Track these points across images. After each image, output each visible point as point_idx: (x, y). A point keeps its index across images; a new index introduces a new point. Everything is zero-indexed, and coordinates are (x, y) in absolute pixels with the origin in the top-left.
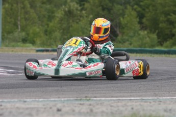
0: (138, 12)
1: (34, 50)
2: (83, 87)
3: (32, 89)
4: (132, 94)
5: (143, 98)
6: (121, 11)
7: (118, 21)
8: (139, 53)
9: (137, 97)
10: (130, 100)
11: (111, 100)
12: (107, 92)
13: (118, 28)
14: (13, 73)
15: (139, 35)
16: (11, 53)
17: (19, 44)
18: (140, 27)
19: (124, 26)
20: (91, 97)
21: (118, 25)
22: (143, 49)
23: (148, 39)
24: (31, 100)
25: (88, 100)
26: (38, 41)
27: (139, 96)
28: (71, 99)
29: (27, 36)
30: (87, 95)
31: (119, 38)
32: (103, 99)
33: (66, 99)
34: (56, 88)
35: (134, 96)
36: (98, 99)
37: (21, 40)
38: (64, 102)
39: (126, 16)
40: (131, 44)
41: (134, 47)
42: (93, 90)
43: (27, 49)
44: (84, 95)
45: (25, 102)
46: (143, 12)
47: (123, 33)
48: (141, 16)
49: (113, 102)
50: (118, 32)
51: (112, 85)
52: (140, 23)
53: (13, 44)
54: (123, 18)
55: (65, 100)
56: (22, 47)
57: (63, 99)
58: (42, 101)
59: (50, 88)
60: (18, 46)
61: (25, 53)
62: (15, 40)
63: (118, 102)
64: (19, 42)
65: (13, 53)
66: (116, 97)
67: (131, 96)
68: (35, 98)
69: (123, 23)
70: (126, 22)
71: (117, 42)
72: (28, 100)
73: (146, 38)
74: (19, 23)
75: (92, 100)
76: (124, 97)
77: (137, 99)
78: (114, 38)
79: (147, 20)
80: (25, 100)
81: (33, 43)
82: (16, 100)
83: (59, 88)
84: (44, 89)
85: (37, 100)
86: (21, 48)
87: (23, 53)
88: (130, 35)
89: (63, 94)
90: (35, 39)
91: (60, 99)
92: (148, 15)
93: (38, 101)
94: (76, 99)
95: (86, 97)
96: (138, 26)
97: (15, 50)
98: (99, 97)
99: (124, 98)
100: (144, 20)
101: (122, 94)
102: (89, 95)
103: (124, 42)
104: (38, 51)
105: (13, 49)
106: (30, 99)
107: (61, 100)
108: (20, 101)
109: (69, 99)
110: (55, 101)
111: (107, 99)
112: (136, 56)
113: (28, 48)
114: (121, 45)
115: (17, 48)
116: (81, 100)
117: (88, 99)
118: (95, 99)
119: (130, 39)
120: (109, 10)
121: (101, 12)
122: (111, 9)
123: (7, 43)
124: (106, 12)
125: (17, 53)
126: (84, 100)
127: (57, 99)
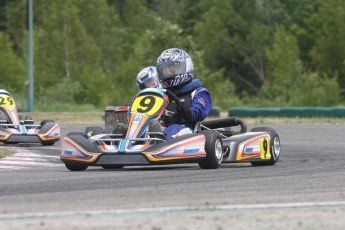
0: (301, 38)
2: (200, 185)
3: (101, 192)
4: (296, 196)
5: (320, 203)
6: (266, 36)
7: (260, 55)
8: (305, 116)
10: (294, 207)
11: (257, 209)
12: (248, 193)
13: (261, 69)
15: (304, 81)
17: (68, 105)
18: (304, 66)
20: (217, 204)
21: (261, 62)
22: (312, 108)
24: (100, 212)
25: (211, 210)
26: (106, 99)
27: (312, 200)
28: (179, 208)
29: (83, 90)
30: (208, 200)
31: (265, 88)
32: (241, 206)
33: (168, 209)
34: (147, 189)
35: (300, 201)
36: (231, 207)
37: (71, 98)
38: (164, 214)
39: (275, 45)
41: (294, 105)
42: (219, 189)
43: (84, 115)
44: (204, 201)
45: (88, 216)
46: (311, 36)
47: (272, 79)
48: (305, 45)
49: (260, 212)
50: (262, 77)
51: (256, 180)
52: (306, 58)
53: (57, 104)
54: (272, 49)
55: (165, 211)
56: (74, 111)
57: (162, 209)
59: (135, 189)
60: (67, 110)
61: (81, 123)
62: (60, 98)
63: (271, 212)
64: (68, 101)
66: (267, 202)
67: (295, 200)
68: (108, 209)
69: (270, 58)
71: (261, 97)
72: (94, 212)
74: (67, 64)
75: (220, 210)
77: (307, 207)
78: (255, 88)
79: (319, 51)
81: (96, 102)
83: (153, 188)
84: (123, 190)
85: (112, 211)
86: (73, 113)
88: (285, 82)
89: (161, 199)
90: (100, 95)
91: (156, 209)
92: (321, 42)
94: (187, 207)
95: (207, 204)
96: (299, 64)
97: (62, 117)
98: (232, 204)
99: (282, 205)
100: (313, 53)
101: (276, 197)
102: (214, 200)
103: (274, 96)
105: (57, 116)
106: (98, 210)
107: (159, 212)
109: (174, 208)
110: (146, 213)
111: (249, 206)
112: (300, 123)
113: (87, 113)
114: (268, 102)
115: (65, 113)
116: (197, 210)
117: (211, 207)
118: (225, 207)
119: (285, 91)
120: (243, 34)
121: (226, 39)
122: (247, 32)
123: (45, 105)
124: (236, 38)
125: (66, 123)
126: (203, 210)
127: (150, 209)
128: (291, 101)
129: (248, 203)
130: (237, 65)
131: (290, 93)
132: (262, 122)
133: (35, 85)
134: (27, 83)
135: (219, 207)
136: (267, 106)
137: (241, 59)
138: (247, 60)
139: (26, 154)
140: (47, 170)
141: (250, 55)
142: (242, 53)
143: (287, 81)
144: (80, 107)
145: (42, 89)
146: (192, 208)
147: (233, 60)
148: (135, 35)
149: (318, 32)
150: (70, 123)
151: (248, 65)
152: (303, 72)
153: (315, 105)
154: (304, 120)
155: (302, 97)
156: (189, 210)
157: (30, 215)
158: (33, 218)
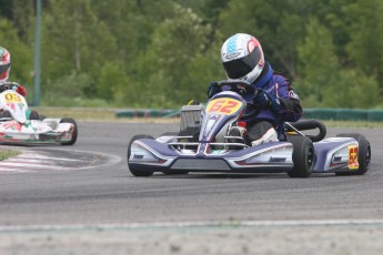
0: (336, 30)
1: (110, 112)
2: (223, 196)
4: (329, 212)
5: (355, 221)
6: (298, 28)
7: (292, 49)
8: (339, 119)
9: (341, 218)
10: (328, 225)
11: (285, 226)
12: (277, 207)
13: (292, 64)
14: (68, 165)
15: (338, 78)
17: (78, 99)
18: (340, 62)
19: (305, 61)
20: (242, 219)
21: (292, 57)
22: (346, 109)
23: (357, 88)
24: (113, 226)
25: (236, 226)
26: (119, 95)
27: (347, 217)
28: (200, 223)
29: (93, 81)
30: (232, 215)
32: (268, 223)
33: (188, 224)
34: (164, 200)
35: (334, 218)
36: (257, 223)
37: (81, 93)
38: (183, 230)
39: (307, 39)
40: (320, 99)
41: (328, 105)
42: (244, 202)
43: (95, 112)
44: (227, 216)
45: (100, 230)
46: (347, 29)
47: (303, 76)
48: (341, 40)
49: (289, 229)
50: (293, 73)
51: (285, 191)
52: (341, 54)
53: (64, 99)
54: (304, 43)
55: (185, 227)
56: (85, 106)
57: (181, 224)
58: (136, 229)
59: (152, 199)
60: (76, 105)
61: (93, 120)
62: (68, 93)
63: (302, 231)
64: (77, 95)
66: (297, 219)
67: (327, 217)
68: (122, 222)
70: (308, 52)
72: (107, 226)
73: (353, 86)
74: (78, 55)
75: (245, 226)
76: (312, 218)
77: (342, 225)
79: (355, 47)
80: (101, 226)
81: (109, 97)
82: (80, 226)
83: (171, 199)
84: (138, 200)
85: (126, 225)
86: (83, 109)
87: (89, 120)
88: (319, 78)
89: (180, 213)
90: (113, 89)
91: (175, 224)
92: (357, 37)
93: (129, 229)
94: (208, 223)
95: (231, 219)
96: (334, 60)
98: (258, 219)
99: (314, 222)
100: (349, 48)
101: (307, 213)
102: (237, 215)
103: (307, 94)
104: (120, 115)
106: (111, 223)
107: (178, 227)
108: (89, 228)
109: (194, 223)
110: (164, 228)
111: (277, 223)
112: (334, 126)
113: (99, 109)
115: (75, 109)
116: (220, 226)
117: (235, 223)
118: (250, 223)
119: (317, 89)
120: (273, 25)
122: (278, 24)
123: (52, 99)
124: (265, 29)
126: (227, 226)
127: (168, 224)
128: (324, 101)
129: (276, 219)
131: (323, 92)
133: (42, 76)
134: (32, 74)
135: (244, 223)
138: (277, 54)
139: (31, 156)
140: (55, 174)
141: (280, 48)
142: (271, 46)
143: (321, 78)
145: (49, 81)
146: (216, 223)
148: (155, 23)
149: (355, 25)
151: (278, 60)
152: (339, 69)
153: (351, 107)
154: (338, 123)
155: (336, 96)
156: (211, 226)
157: (36, 227)
158: (39, 230)
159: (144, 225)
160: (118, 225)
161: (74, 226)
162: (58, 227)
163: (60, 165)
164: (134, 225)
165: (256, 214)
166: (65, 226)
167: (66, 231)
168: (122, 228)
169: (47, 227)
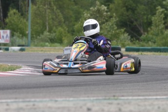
2: (111, 86)
4: (158, 93)
7: (142, 21)
9: (162, 95)
10: (157, 99)
11: (138, 99)
12: (134, 91)
13: (142, 27)
16: (40, 52)
17: (47, 44)
20: (119, 96)
21: (142, 24)
24: (62, 99)
27: (165, 95)
28: (100, 98)
30: (115, 94)
31: (143, 37)
32: (130, 98)
33: (95, 98)
34: (85, 87)
35: (159, 95)
36: (126, 98)
37: (49, 41)
38: (93, 101)
40: (155, 42)
42: (120, 88)
44: (112, 95)
45: (56, 101)
49: (139, 101)
50: (142, 31)
51: (138, 84)
53: (42, 43)
56: (51, 46)
57: (92, 98)
58: (72, 101)
59: (79, 87)
60: (47, 46)
61: (54, 53)
63: (145, 101)
64: (47, 41)
65: (42, 52)
66: (143, 96)
67: (157, 95)
72: (59, 99)
74: (47, 24)
75: (120, 99)
76: (150, 95)
78: (139, 37)
80: (57, 99)
81: (61, 42)
82: (48, 99)
83: (88, 87)
85: (68, 99)
86: (50, 48)
87: (52, 53)
89: (91, 93)
90: (63, 39)
91: (89, 98)
93: (69, 101)
94: (104, 98)
95: (114, 96)
97: (44, 49)
98: (126, 96)
99: (150, 97)
103: (148, 41)
105: (42, 49)
107: (91, 100)
108: (51, 100)
109: (98, 98)
110: (84, 100)
112: (160, 55)
113: (56, 48)
114: (144, 44)
115: (45, 47)
116: (109, 99)
117: (116, 98)
118: (123, 98)
120: (133, 10)
121: (125, 13)
122: (135, 9)
123: (36, 43)
124: (130, 12)
125: (46, 53)
126: (112, 99)
127: (86, 98)
128: (156, 44)
129: (134, 96)
130: (130, 25)
131: (156, 39)
132: (141, 54)
134: (27, 32)
136: (145, 46)
137: (132, 22)
138: (135, 23)
139: (26, 68)
140: (37, 76)
141: (136, 20)
142: (132, 19)
144: (53, 44)
146: (107, 98)
147: (128, 23)
150: (48, 53)
151: (135, 25)
154: (162, 53)
155: (161, 42)
156: (105, 99)
157: (28, 100)
158: (29, 101)
159: (76, 99)
160: (64, 99)
161: (44, 100)
162: (38, 100)
163: (39, 72)
164: (71, 99)
165: (125, 94)
166: (41, 99)
167: (41, 101)
168: (66, 100)
169: (33, 100)
